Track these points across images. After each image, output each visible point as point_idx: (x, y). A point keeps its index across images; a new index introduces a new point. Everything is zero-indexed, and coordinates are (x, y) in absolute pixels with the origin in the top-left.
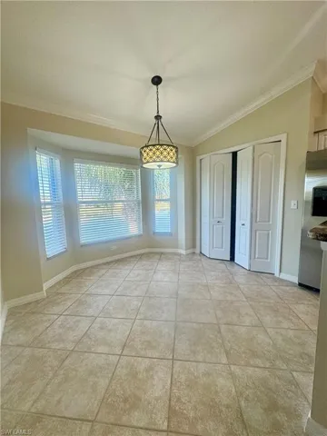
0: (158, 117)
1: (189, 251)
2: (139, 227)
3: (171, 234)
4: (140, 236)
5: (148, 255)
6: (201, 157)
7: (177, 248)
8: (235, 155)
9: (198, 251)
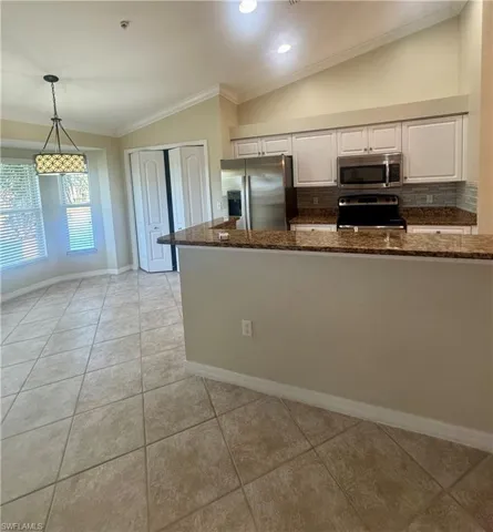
0: (56, 119)
1: (124, 269)
2: (40, 247)
3: (94, 251)
4: (44, 260)
5: (60, 287)
6: (130, 151)
7: (106, 268)
8: (166, 152)
9: (135, 267)
